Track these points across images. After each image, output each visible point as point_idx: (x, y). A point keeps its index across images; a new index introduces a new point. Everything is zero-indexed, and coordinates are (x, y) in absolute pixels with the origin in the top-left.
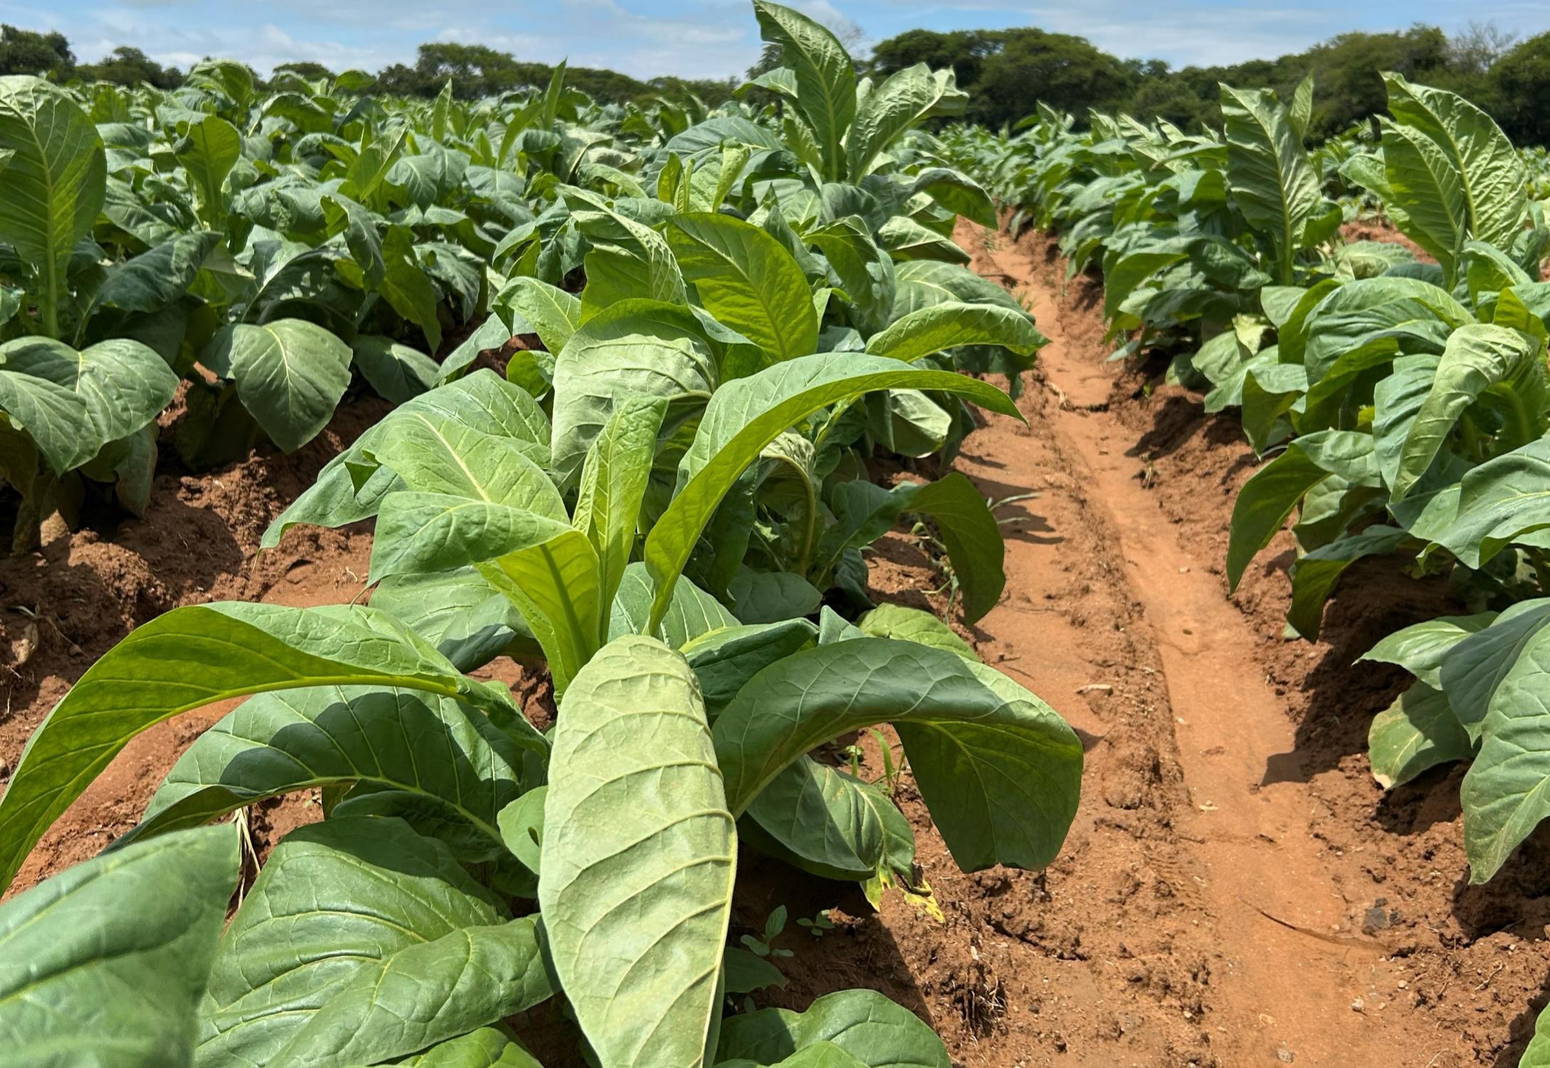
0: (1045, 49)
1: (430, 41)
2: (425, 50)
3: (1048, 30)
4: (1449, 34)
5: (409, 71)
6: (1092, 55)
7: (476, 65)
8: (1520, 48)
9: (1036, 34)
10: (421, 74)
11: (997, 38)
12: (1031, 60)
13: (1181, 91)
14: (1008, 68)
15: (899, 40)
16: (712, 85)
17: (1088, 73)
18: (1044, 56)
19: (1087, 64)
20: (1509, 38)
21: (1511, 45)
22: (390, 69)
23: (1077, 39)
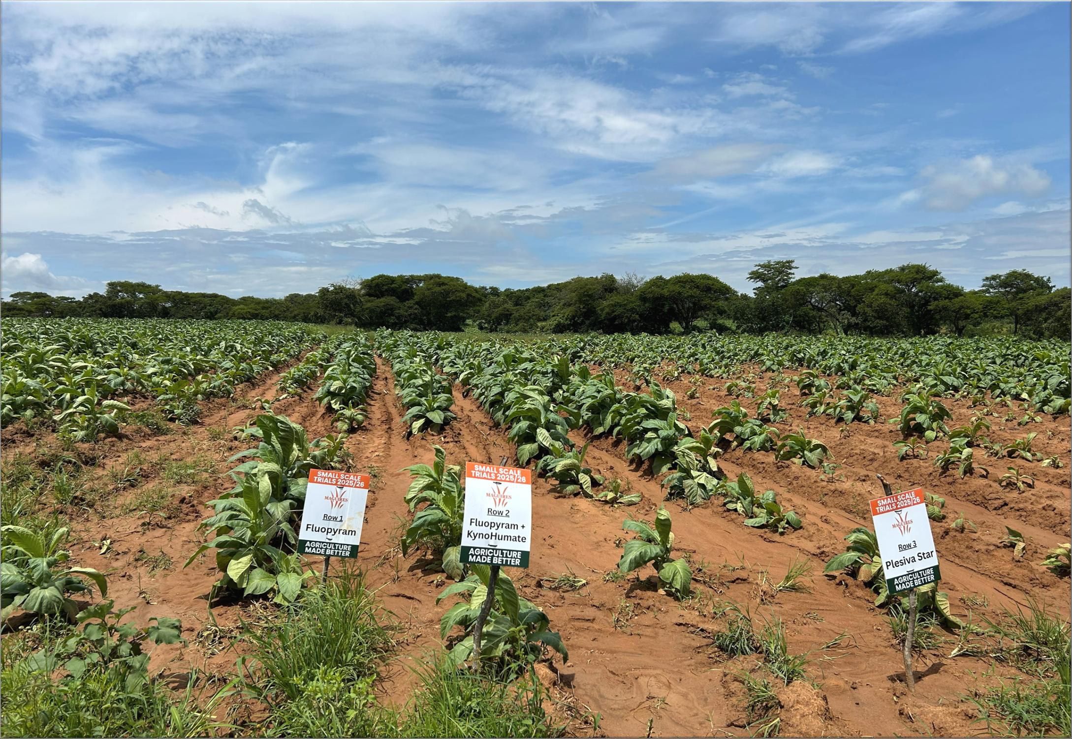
0: (443, 284)
1: (115, 280)
2: (111, 285)
3: (443, 275)
4: (618, 277)
5: (101, 296)
6: (466, 286)
7: (140, 293)
8: (646, 283)
9: (438, 276)
10: (110, 298)
11: (420, 279)
12: (438, 289)
13: (505, 302)
14: (427, 293)
15: (373, 279)
16: (275, 300)
17: (464, 295)
18: (444, 287)
19: (463, 291)
20: (642, 279)
21: (642, 282)
22: (90, 295)
23: (457, 279)
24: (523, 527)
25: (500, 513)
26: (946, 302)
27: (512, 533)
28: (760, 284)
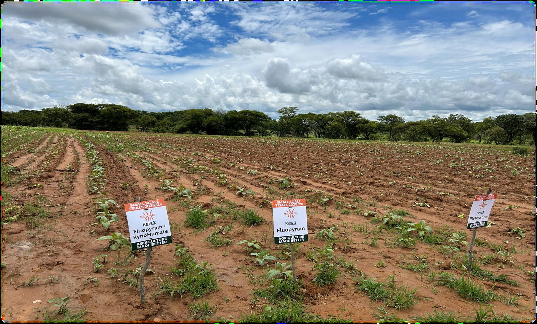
24: (165, 226)
25: (151, 224)
26: (363, 125)
27: (159, 230)
28: (282, 115)
